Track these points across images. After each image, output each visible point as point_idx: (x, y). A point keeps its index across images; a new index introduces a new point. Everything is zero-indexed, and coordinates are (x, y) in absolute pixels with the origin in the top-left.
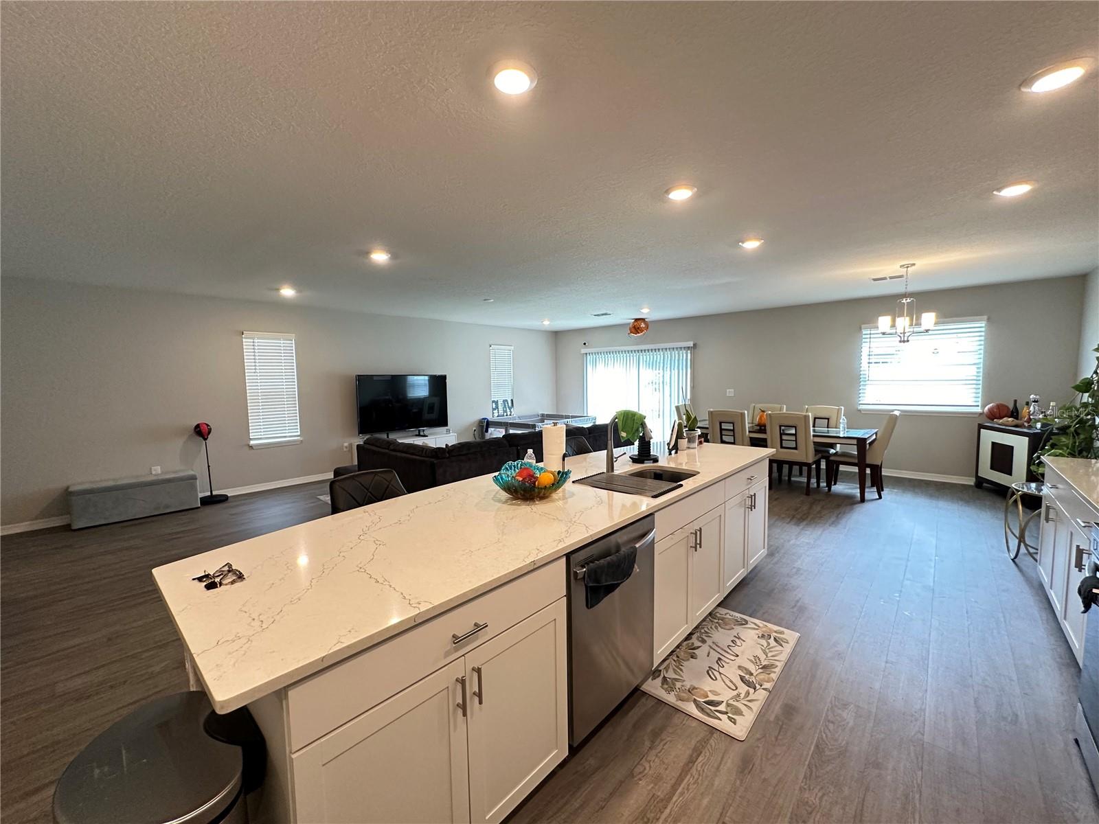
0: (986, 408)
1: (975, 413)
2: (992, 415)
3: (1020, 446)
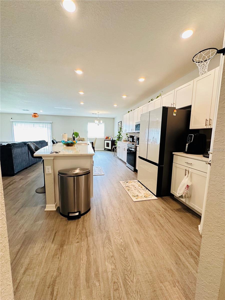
0: (105, 137)
1: (103, 138)
3: (110, 142)
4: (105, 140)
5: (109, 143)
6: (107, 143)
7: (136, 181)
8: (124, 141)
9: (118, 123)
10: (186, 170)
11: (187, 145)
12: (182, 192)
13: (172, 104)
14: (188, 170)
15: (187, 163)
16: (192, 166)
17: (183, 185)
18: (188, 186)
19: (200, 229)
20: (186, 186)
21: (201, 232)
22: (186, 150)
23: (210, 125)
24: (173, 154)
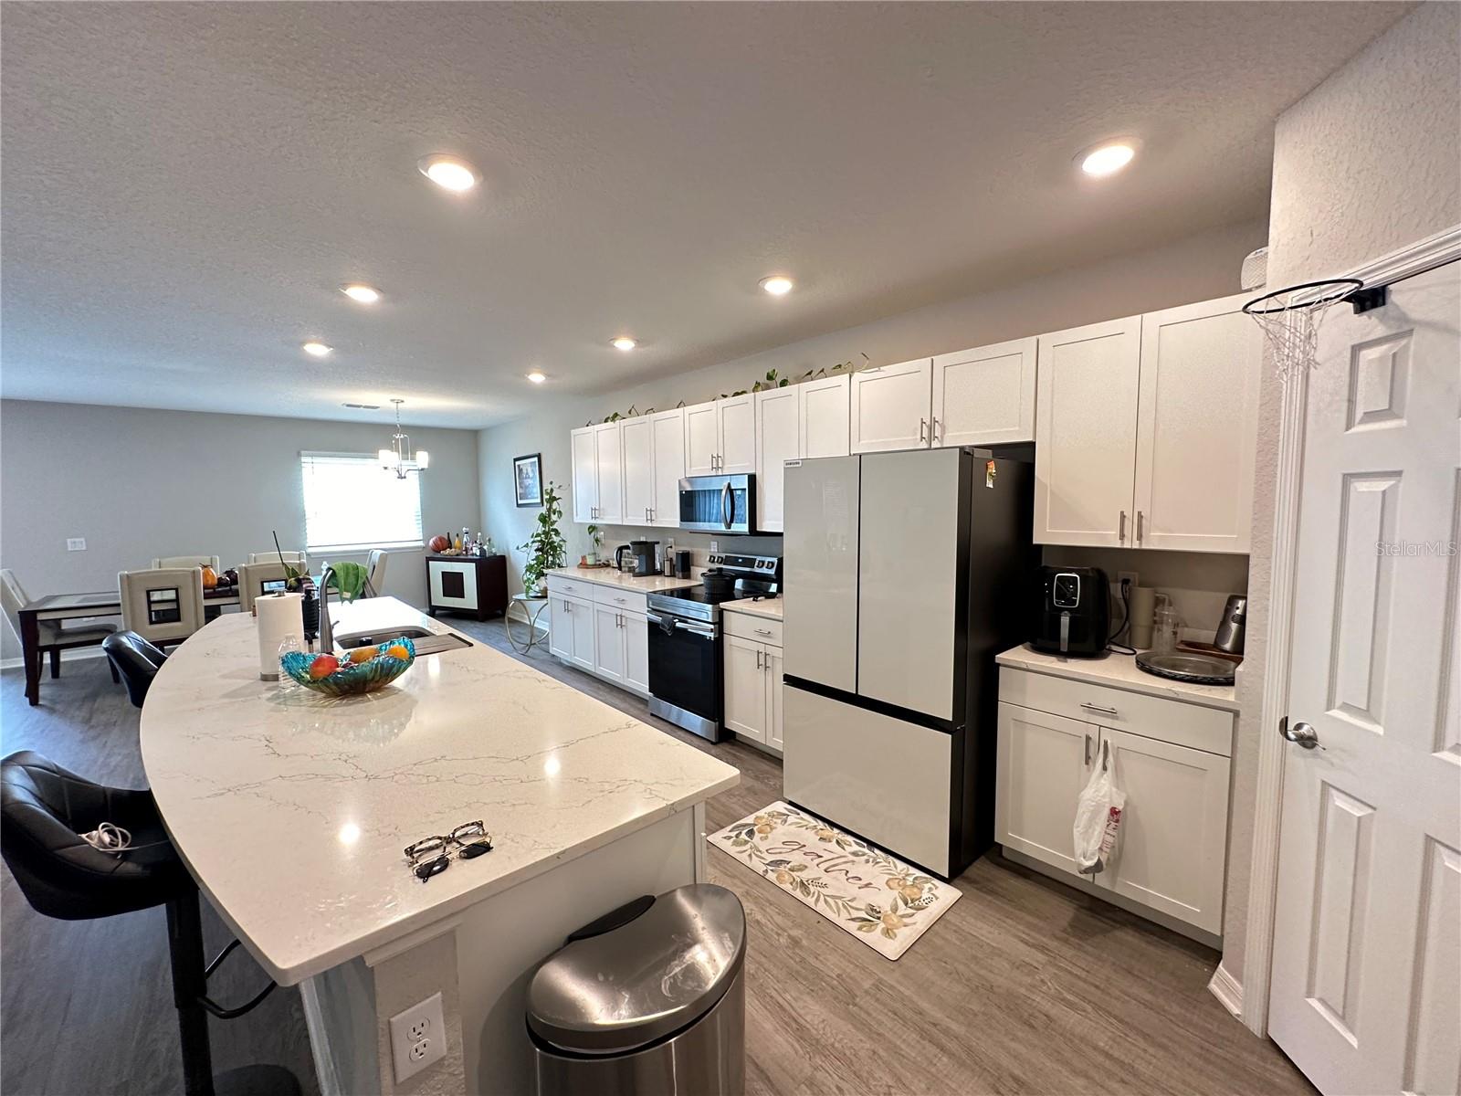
0: (431, 542)
1: (418, 547)
2: (437, 549)
3: (469, 572)
4: (428, 559)
5: (462, 573)
6: (443, 573)
7: (780, 806)
8: (584, 565)
9: (516, 460)
10: (1088, 738)
11: (1065, 620)
12: (1094, 845)
13: (923, 423)
14: (1094, 735)
15: (1089, 708)
16: (1117, 718)
17: (1095, 814)
18: (1117, 813)
19: (1235, 1010)
20: (1106, 812)
21: (1256, 1027)
22: (1064, 648)
23: (1140, 537)
24: (999, 665)
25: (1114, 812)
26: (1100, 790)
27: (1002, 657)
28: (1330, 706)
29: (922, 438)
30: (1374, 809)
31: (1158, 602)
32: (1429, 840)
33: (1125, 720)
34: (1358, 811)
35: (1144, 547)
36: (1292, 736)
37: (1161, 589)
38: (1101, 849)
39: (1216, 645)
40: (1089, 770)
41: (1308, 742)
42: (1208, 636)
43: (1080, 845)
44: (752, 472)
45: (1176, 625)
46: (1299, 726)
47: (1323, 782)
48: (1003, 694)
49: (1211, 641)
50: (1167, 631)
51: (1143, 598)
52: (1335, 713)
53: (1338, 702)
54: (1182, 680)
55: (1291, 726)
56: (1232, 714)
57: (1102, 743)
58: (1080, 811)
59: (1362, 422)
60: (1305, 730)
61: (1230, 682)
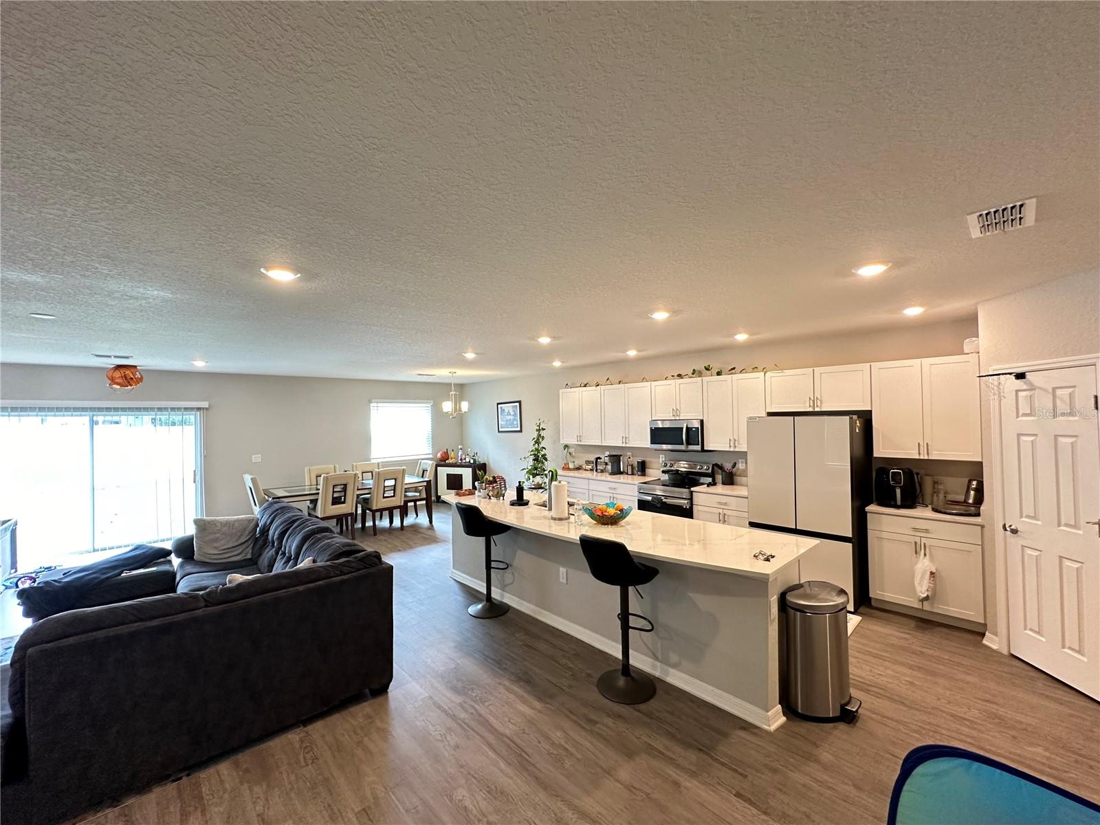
0: (439, 455)
2: (443, 459)
3: (466, 474)
4: (437, 466)
5: (462, 475)
6: (447, 474)
8: (567, 469)
9: (498, 404)
10: (916, 543)
11: (898, 491)
12: (925, 588)
13: (810, 399)
14: (918, 540)
15: (915, 529)
16: (928, 533)
17: (924, 574)
18: (934, 573)
19: (995, 647)
20: (929, 573)
21: (1005, 652)
22: (899, 503)
23: (928, 454)
24: (866, 512)
25: (932, 573)
26: (924, 565)
27: (868, 509)
28: (1021, 517)
29: (810, 406)
30: (1041, 551)
31: (935, 483)
32: (1061, 557)
33: (932, 533)
34: (1036, 553)
35: (930, 458)
36: (1008, 529)
37: (935, 477)
38: (927, 590)
39: (965, 501)
40: (916, 557)
41: (1015, 532)
42: (962, 498)
43: (918, 588)
44: (701, 418)
45: (945, 493)
46: (1010, 526)
47: (1022, 546)
48: (870, 526)
49: (963, 501)
50: (941, 496)
51: (928, 482)
52: (1023, 519)
53: (1024, 515)
54: (956, 514)
55: (1007, 526)
56: (980, 527)
57: (923, 545)
58: (916, 574)
59: (1022, 416)
60: (1013, 527)
61: (978, 515)
